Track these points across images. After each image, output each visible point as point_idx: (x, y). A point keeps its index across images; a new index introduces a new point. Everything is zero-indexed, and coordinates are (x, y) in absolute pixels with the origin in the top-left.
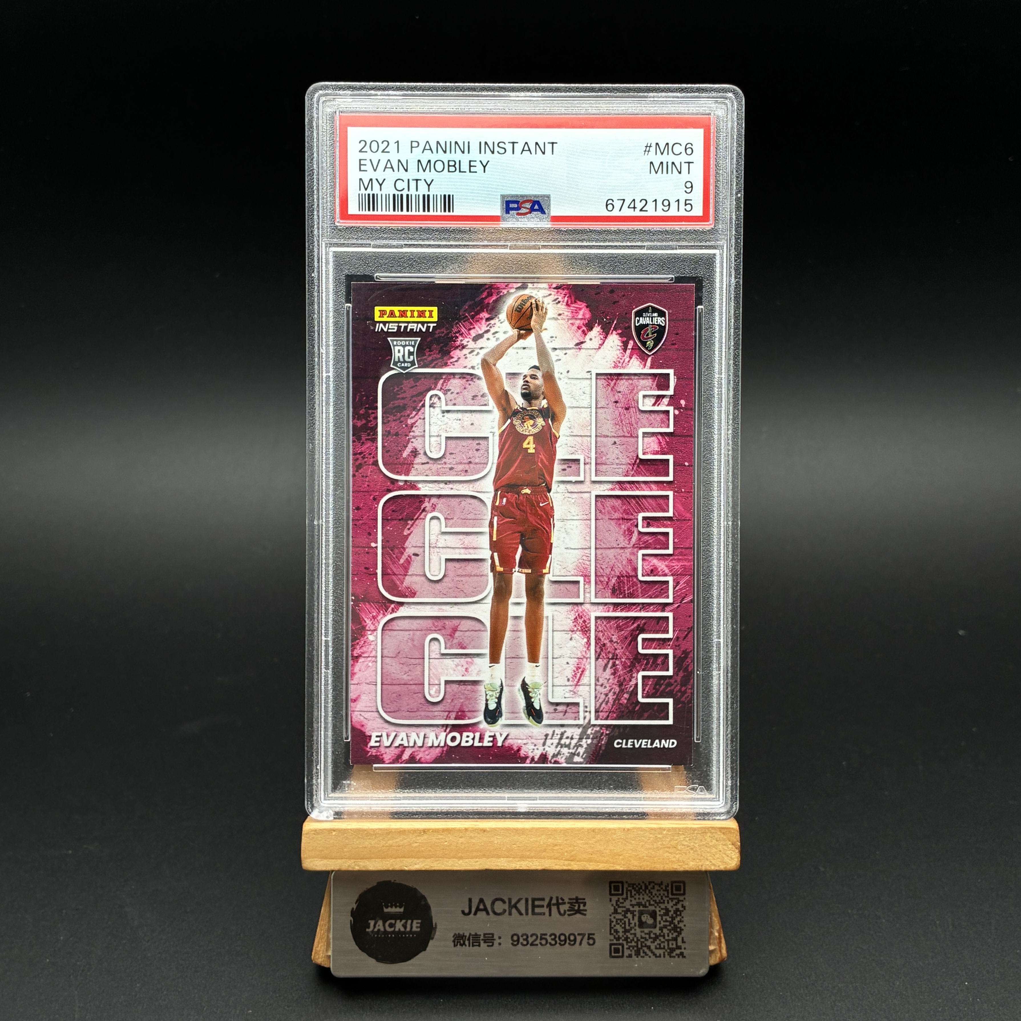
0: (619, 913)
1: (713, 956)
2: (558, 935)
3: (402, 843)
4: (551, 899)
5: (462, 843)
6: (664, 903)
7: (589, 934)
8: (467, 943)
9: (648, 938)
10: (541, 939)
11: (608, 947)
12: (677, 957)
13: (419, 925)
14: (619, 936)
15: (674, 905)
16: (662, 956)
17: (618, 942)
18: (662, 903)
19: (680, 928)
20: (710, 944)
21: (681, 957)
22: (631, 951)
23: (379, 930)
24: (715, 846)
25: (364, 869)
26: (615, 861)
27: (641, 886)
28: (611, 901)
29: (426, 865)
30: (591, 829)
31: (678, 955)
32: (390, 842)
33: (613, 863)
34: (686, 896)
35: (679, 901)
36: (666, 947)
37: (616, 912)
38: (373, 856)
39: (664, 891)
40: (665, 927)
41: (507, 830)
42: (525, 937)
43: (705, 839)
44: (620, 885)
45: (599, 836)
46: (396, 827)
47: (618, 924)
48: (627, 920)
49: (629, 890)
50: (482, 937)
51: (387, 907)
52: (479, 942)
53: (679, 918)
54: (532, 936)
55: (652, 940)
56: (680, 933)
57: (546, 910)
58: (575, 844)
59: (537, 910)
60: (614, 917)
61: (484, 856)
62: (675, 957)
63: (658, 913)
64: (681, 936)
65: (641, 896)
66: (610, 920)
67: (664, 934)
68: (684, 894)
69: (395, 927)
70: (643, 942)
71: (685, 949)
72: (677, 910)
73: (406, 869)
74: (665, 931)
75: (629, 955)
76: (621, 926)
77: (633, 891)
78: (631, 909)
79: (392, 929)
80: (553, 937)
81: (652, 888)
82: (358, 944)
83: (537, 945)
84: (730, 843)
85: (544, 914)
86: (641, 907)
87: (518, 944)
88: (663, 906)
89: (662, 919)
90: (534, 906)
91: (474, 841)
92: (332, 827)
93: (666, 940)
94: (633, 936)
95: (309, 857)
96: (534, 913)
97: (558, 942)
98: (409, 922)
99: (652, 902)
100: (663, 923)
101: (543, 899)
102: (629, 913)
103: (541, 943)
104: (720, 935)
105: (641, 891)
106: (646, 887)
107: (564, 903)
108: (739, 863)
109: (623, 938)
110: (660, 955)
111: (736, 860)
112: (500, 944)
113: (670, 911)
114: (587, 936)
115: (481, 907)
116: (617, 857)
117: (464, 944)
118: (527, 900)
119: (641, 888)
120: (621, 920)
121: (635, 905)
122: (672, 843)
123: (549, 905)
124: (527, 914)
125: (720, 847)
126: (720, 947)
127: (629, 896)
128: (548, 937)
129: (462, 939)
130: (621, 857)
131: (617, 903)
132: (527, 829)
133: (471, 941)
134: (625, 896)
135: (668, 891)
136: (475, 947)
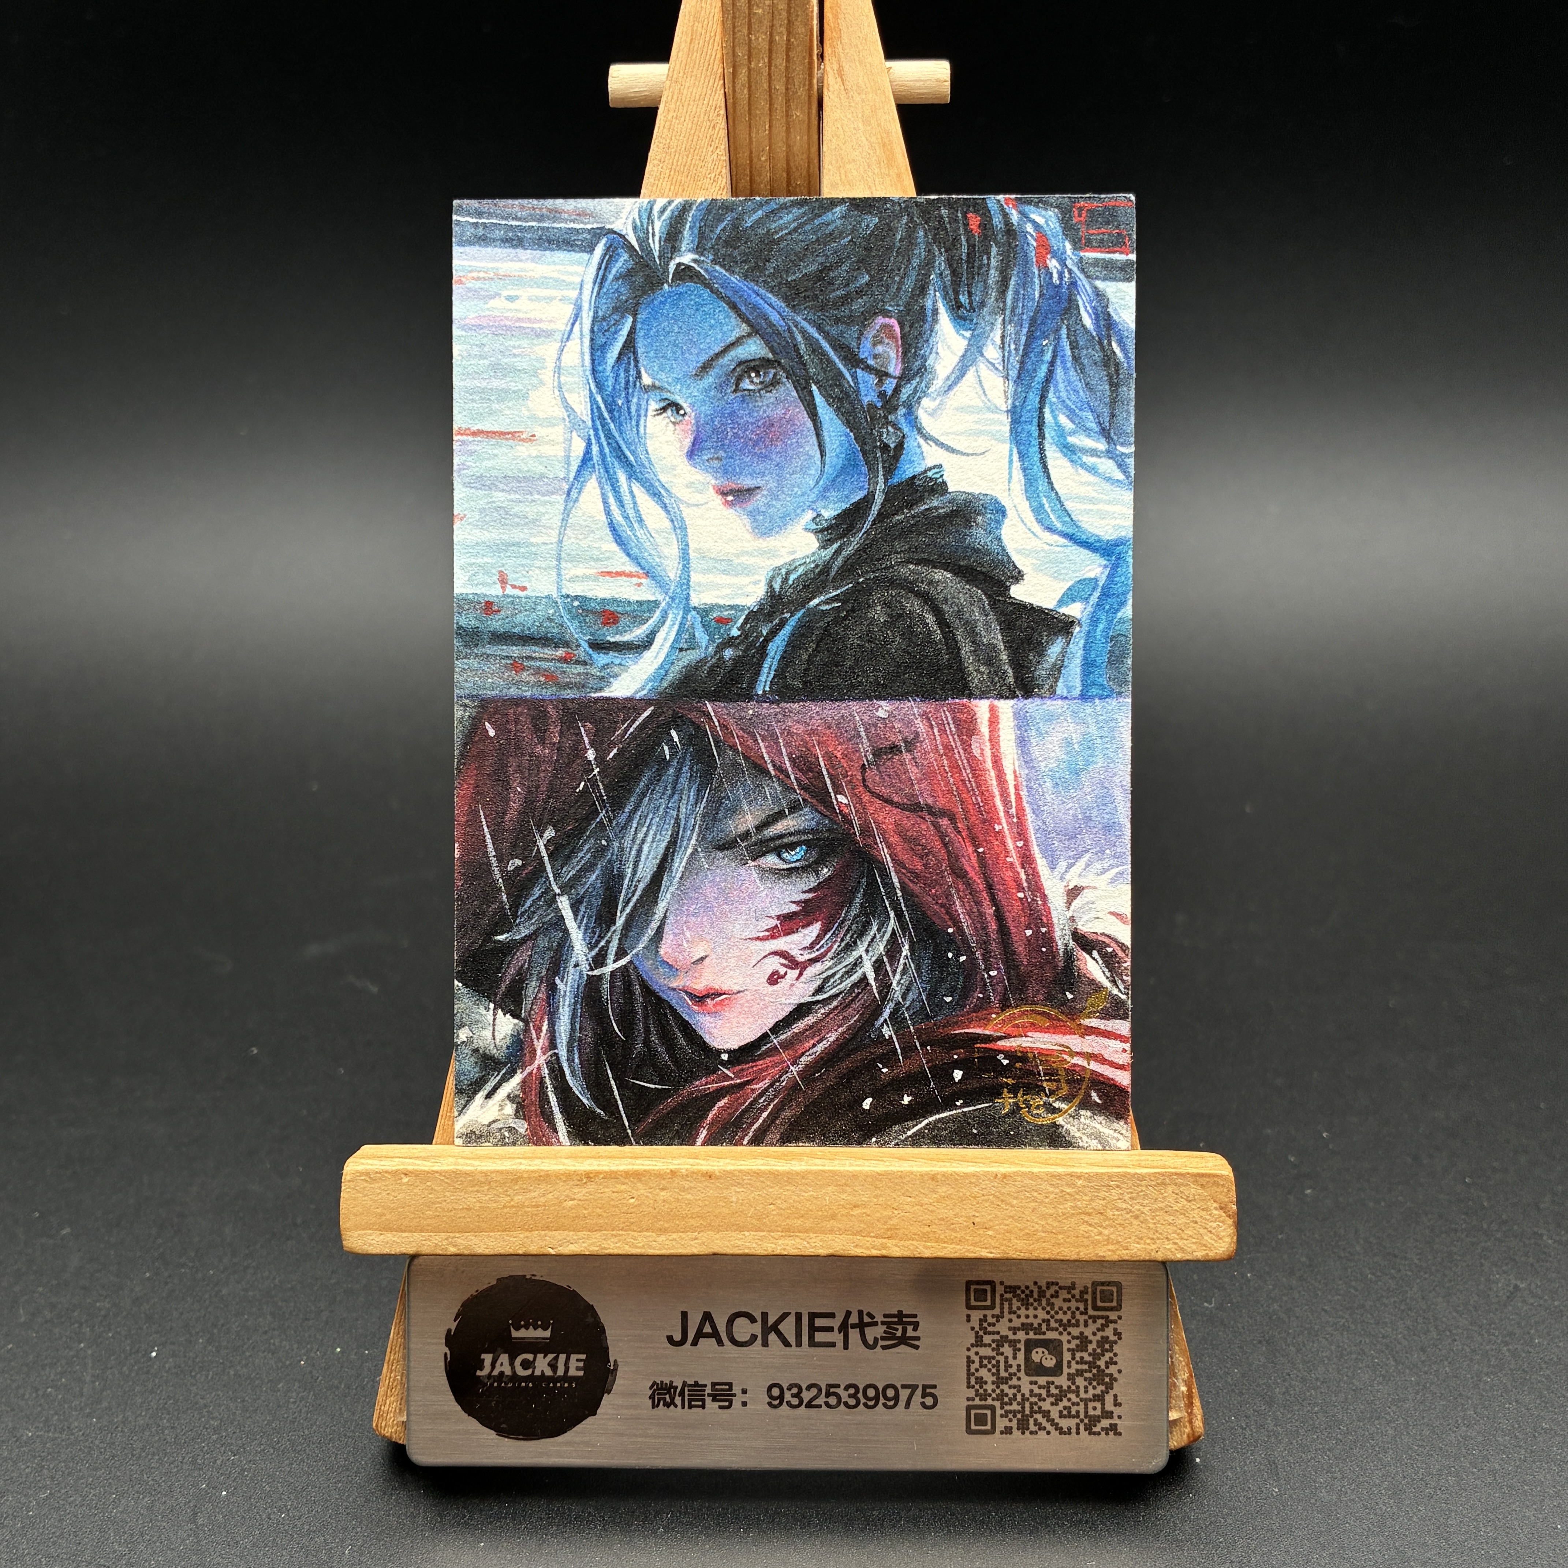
0: (985, 1345)
1: (1176, 1431)
2: (861, 1387)
3: (542, 1199)
4: (848, 1314)
5: (664, 1201)
6: (1077, 1325)
7: (925, 1387)
8: (678, 1400)
9: (1044, 1396)
10: (827, 1396)
11: (964, 1414)
12: (1103, 1433)
13: (581, 1364)
14: (986, 1390)
15: (1098, 1330)
16: (1074, 1430)
17: (983, 1403)
18: (1074, 1326)
19: (1111, 1375)
20: (1169, 1409)
21: (1111, 1433)
22: (1010, 1420)
23: (502, 1373)
24: (1183, 1212)
25: (466, 1252)
26: (977, 1239)
27: (1032, 1292)
28: (969, 1321)
29: (593, 1244)
30: (927, 1174)
31: (1106, 1430)
32: (519, 1198)
33: (974, 1244)
34: (1124, 1312)
35: (1108, 1321)
36: (1082, 1416)
37: (979, 1342)
38: (484, 1225)
39: (1077, 1301)
40: (1080, 1373)
41: (758, 1174)
42: (795, 1390)
43: (1164, 1198)
44: (988, 1288)
45: (944, 1189)
46: (531, 1168)
47: (986, 1366)
48: (1001, 1359)
49: (1007, 1300)
50: (708, 1390)
51: (517, 1329)
52: (703, 1401)
53: (1108, 1355)
54: (809, 1388)
55: (1053, 1400)
56: (1109, 1386)
57: (837, 1337)
58: (895, 1205)
59: (819, 1337)
60: (977, 1353)
61: (709, 1227)
62: (1099, 1434)
63: (1066, 1346)
64: (1112, 1393)
65: (1031, 1312)
66: (968, 1357)
67: (1078, 1387)
68: (1118, 1308)
69: (534, 1368)
70: (1036, 1404)
71: (1120, 1417)
72: (1105, 1339)
73: (552, 1252)
74: (1080, 1381)
75: (1006, 1427)
76: (989, 1370)
77: (1014, 1300)
78: (1011, 1337)
79: (529, 1372)
80: (852, 1391)
81: (1052, 1296)
82: (457, 1400)
83: (820, 1406)
84: (1215, 1205)
85: (833, 1345)
86: (1031, 1333)
87: (781, 1404)
88: (1075, 1332)
89: (1073, 1358)
90: (813, 1329)
91: (689, 1196)
92: (402, 1167)
93: (1081, 1400)
94: (1015, 1391)
95: (357, 1227)
96: (812, 1343)
97: (863, 1400)
98: (562, 1357)
99: (1053, 1324)
100: (1074, 1366)
101: (832, 1315)
102: (1006, 1345)
103: (827, 1404)
104: (1190, 1390)
105: (1031, 1300)
106: (1042, 1294)
107: (875, 1324)
108: (1233, 1247)
109: (994, 1395)
110: (1069, 1429)
111: (1228, 1240)
112: (744, 1404)
113: (1091, 1342)
114: (920, 1388)
115: (707, 1329)
116: (981, 1232)
117: (672, 1403)
118: (799, 1316)
119: (1032, 1296)
120: (990, 1359)
121: (1019, 1329)
122: (1094, 1204)
123: (844, 1328)
124: (799, 1344)
125: (1195, 1214)
126: (1191, 1414)
127: (1006, 1310)
128: (840, 1391)
129: (669, 1392)
130: (990, 1233)
131: (981, 1325)
132: (798, 1174)
133: (686, 1398)
134: (997, 1311)
135: (1086, 1300)
136: (694, 1410)
